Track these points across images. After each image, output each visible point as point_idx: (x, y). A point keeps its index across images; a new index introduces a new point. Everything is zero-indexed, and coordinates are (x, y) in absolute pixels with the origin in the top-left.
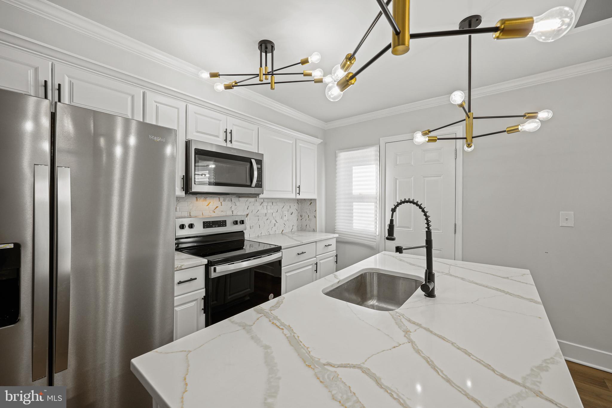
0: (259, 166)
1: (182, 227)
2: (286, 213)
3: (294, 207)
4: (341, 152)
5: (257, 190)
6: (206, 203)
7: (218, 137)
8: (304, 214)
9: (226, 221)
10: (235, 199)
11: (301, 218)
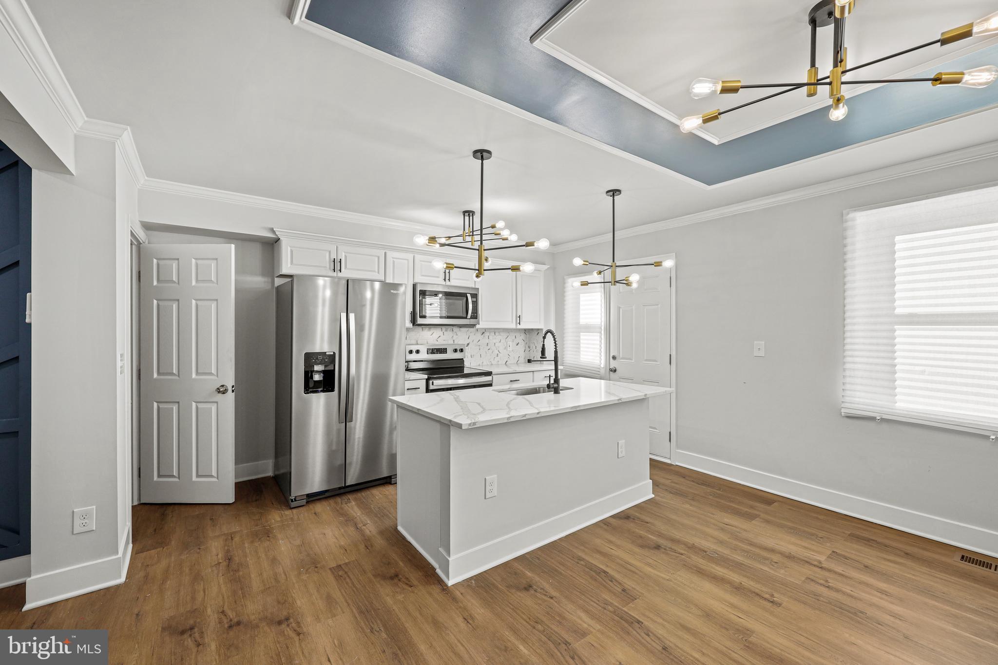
0: (475, 299)
1: (411, 352)
2: (510, 343)
3: (521, 338)
4: (570, 278)
5: (473, 321)
6: (430, 333)
7: (438, 277)
8: (532, 345)
9: (446, 349)
10: (456, 329)
11: (529, 349)
